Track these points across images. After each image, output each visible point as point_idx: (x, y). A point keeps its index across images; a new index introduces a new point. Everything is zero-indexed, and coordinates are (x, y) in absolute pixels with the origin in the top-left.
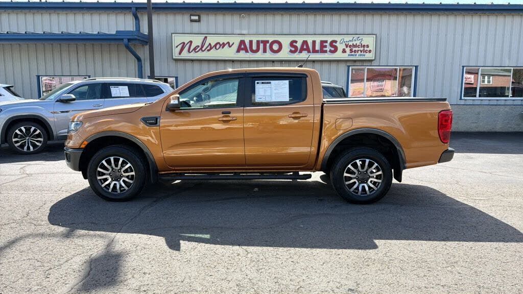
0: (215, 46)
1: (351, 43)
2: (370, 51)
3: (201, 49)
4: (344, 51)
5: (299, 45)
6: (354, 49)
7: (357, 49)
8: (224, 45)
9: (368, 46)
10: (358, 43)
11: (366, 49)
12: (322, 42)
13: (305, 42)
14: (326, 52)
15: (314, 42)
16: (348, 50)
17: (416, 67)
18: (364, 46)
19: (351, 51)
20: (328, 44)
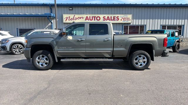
0: (78, 18)
1: (123, 17)
2: (130, 20)
3: (73, 19)
4: (121, 20)
5: (106, 18)
6: (125, 19)
7: (126, 19)
8: (81, 18)
9: (129, 18)
10: (126, 17)
11: (128, 19)
12: (114, 17)
13: (108, 17)
14: (115, 20)
15: (111, 17)
16: (122, 19)
17: (145, 25)
18: (128, 18)
19: (124, 20)
20: (116, 18)
